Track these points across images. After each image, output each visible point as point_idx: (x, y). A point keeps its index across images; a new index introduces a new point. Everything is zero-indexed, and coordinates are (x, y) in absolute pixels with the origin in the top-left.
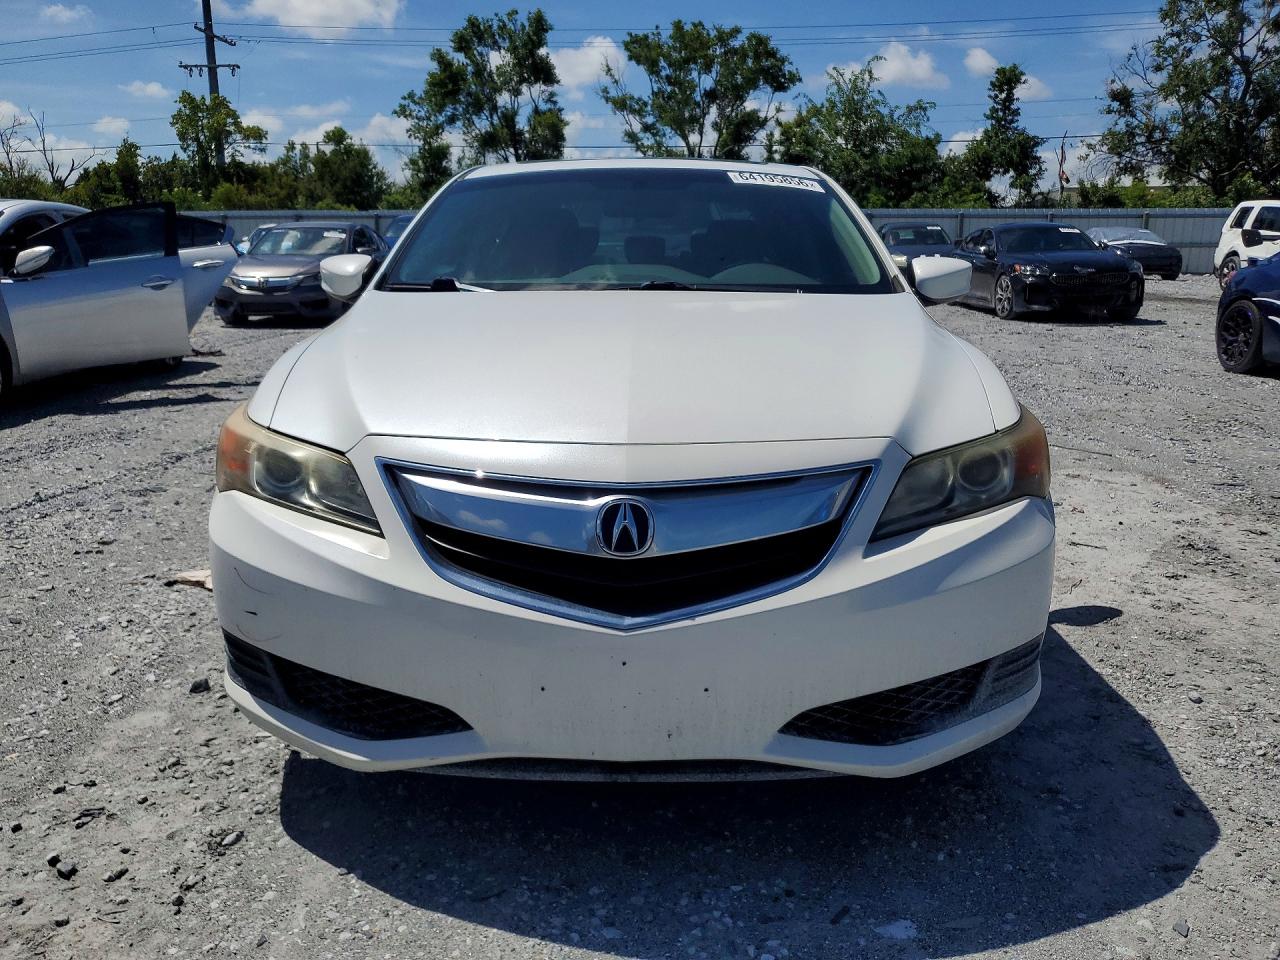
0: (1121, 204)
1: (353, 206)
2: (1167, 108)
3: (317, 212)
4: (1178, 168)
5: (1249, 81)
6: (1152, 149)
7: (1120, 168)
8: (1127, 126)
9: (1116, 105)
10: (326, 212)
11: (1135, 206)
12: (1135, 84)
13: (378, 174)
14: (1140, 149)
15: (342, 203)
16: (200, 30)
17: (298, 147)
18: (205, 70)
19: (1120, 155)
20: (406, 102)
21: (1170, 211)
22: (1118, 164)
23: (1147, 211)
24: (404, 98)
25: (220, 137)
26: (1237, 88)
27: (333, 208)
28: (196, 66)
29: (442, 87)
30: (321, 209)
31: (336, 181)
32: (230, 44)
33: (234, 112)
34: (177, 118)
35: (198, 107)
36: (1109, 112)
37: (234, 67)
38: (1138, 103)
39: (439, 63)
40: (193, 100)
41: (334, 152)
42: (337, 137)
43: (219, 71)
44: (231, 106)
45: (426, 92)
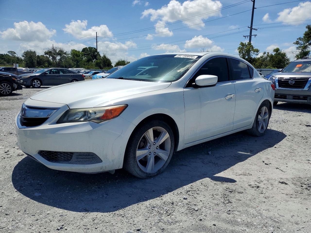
1: (276, 68)
3: (266, 69)
10: (268, 69)
13: (287, 59)
15: (273, 67)
16: (249, 28)
17: (267, 53)
18: (249, 37)
20: (298, 40)
24: (298, 39)
25: (248, 52)
27: (270, 68)
28: (247, 36)
29: (308, 35)
30: (267, 68)
31: (273, 62)
32: (256, 30)
33: (252, 46)
34: (239, 48)
35: (244, 45)
37: (255, 35)
39: (308, 29)
40: (243, 44)
41: (275, 54)
42: (277, 50)
43: (252, 37)
44: (252, 45)
45: (304, 37)
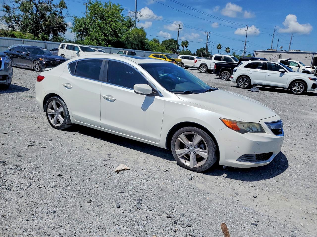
0: (15, 37)
2: (18, 12)
4: (24, 28)
5: (37, 10)
6: (17, 23)
7: (9, 26)
8: (9, 15)
9: (5, 9)
11: (19, 38)
12: (10, 5)
14: (13, 22)
19: (8, 23)
21: (28, 40)
22: (8, 25)
23: (23, 39)
26: (34, 10)
36: (4, 11)
38: (11, 10)
